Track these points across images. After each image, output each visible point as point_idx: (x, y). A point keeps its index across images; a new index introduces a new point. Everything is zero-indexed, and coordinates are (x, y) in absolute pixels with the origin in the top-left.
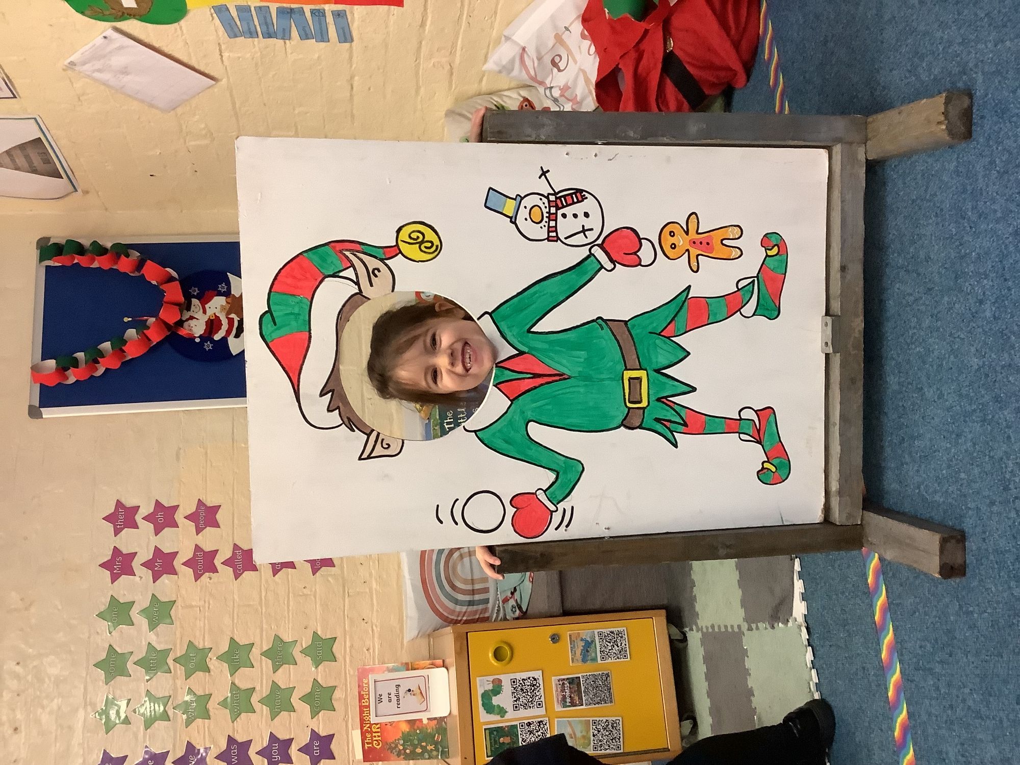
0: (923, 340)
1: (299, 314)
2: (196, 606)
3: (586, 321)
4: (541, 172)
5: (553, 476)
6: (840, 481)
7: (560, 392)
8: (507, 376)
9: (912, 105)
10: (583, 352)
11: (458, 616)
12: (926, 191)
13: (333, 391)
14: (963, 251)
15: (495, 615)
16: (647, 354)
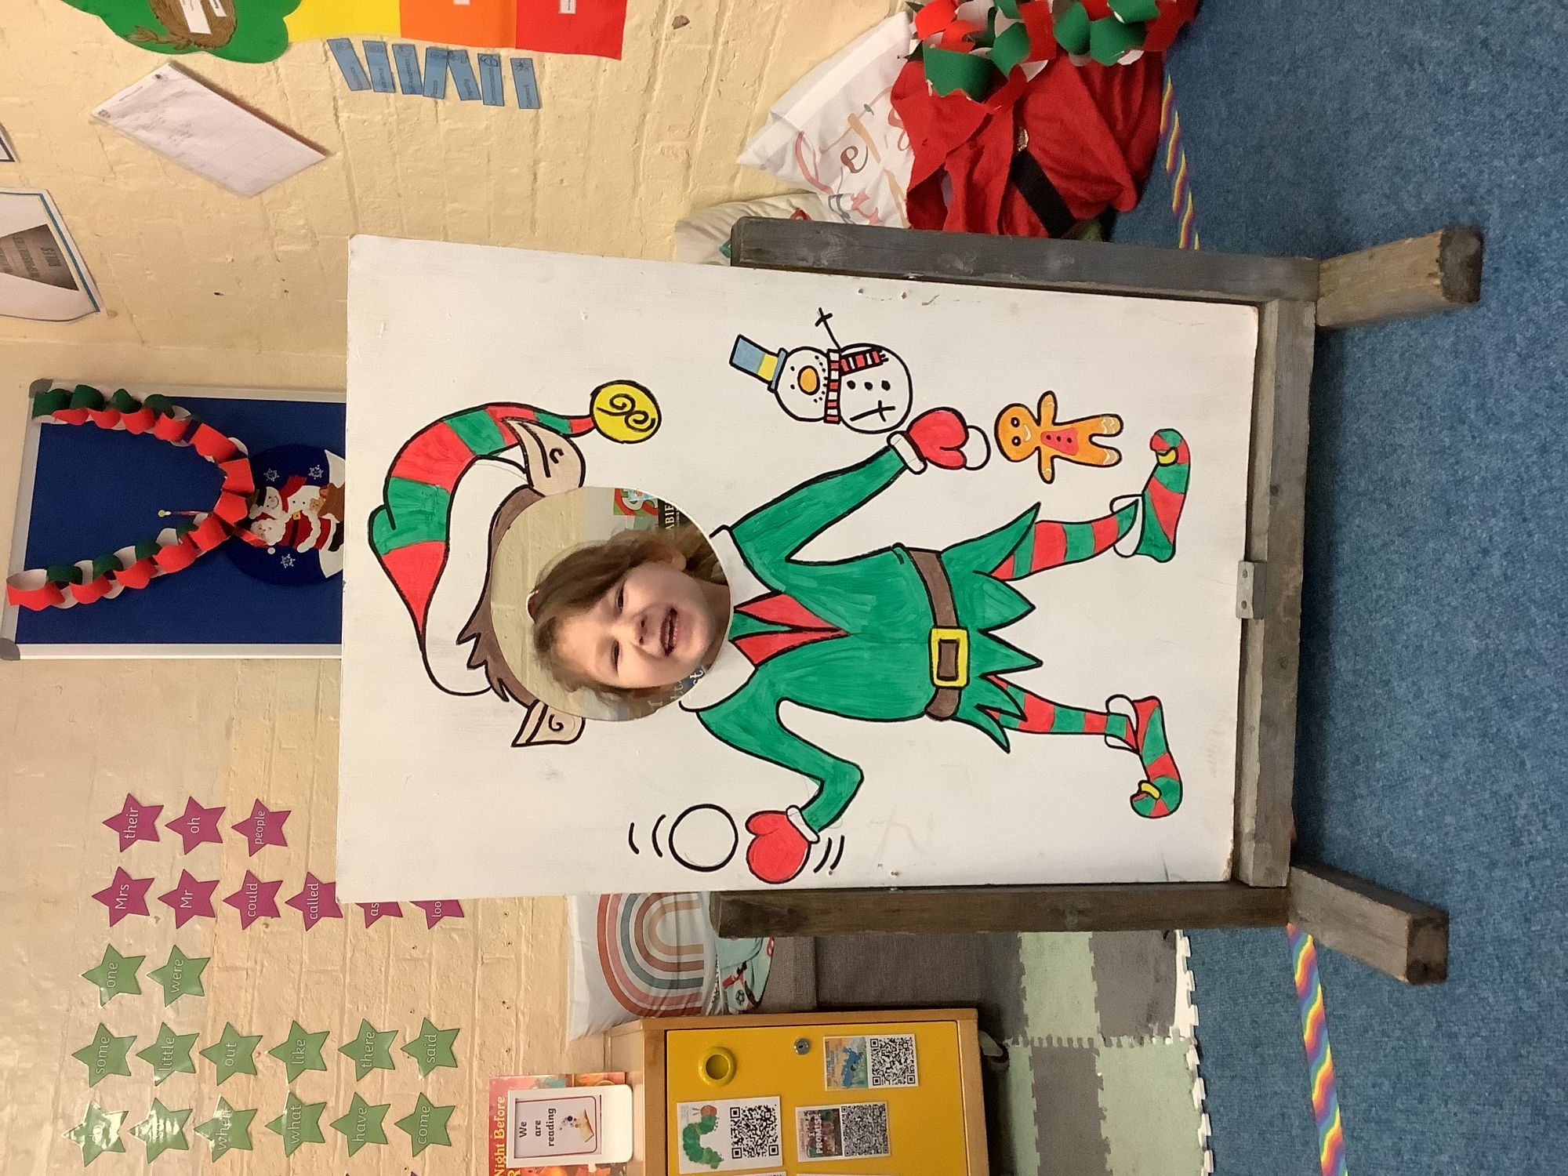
0: (1394, 607)
1: (432, 514)
2: (243, 969)
3: (876, 549)
4: (819, 317)
5: (814, 787)
6: (1257, 817)
7: (833, 656)
8: (752, 627)
9: (1389, 246)
10: (871, 597)
11: (653, 1004)
12: (1406, 379)
13: (478, 636)
14: (1460, 473)
15: (711, 1005)
16: (968, 604)
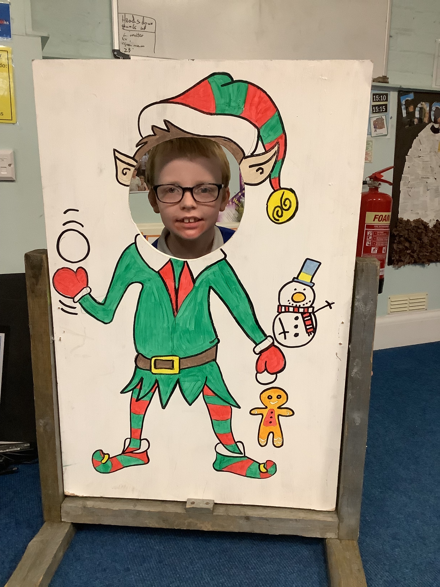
1: (229, 106)
3: (217, 330)
4: (330, 302)
5: (101, 300)
6: (93, 508)
7: (164, 309)
8: (177, 270)
10: (193, 328)
16: (191, 374)
